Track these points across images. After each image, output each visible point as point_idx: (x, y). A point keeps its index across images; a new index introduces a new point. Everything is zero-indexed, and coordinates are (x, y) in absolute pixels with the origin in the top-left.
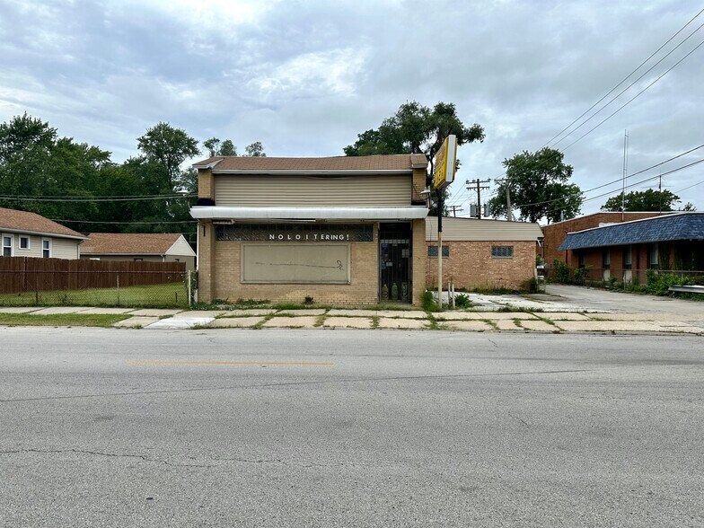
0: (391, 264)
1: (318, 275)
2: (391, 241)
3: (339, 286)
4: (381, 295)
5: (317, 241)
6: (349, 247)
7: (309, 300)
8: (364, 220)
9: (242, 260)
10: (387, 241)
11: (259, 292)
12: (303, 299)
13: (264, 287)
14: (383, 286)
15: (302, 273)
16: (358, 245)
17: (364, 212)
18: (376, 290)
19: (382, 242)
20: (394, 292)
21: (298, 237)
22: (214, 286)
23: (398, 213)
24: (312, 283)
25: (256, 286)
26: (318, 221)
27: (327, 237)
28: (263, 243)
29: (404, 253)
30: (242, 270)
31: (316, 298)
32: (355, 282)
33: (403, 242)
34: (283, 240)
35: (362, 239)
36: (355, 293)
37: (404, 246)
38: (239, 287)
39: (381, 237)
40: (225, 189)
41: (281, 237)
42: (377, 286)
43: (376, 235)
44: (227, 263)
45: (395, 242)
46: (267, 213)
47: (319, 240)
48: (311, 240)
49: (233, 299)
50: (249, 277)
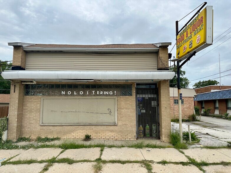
0: (144, 111)
1: (94, 119)
2: (144, 96)
3: (109, 127)
4: (138, 133)
5: (94, 95)
6: (116, 99)
7: (88, 138)
8: (127, 80)
9: (41, 110)
10: (141, 96)
11: (52, 132)
12: (83, 137)
13: (56, 128)
14: (139, 126)
15: (83, 118)
16: (123, 98)
17: (128, 75)
18: (135, 129)
19: (138, 96)
20: (147, 131)
21: (81, 93)
22: (20, 127)
23: (153, 75)
24: (90, 125)
25: (51, 128)
26: (95, 81)
27: (101, 93)
28: (57, 97)
29: (153, 103)
30: (41, 116)
31: (93, 136)
32: (120, 124)
33: (152, 96)
34: (71, 95)
35: (125, 94)
36: (120, 131)
37: (153, 99)
38: (39, 128)
39: (137, 93)
40: (32, 60)
41: (69, 93)
42: (136, 127)
43: (134, 91)
44: (31, 111)
45: (147, 96)
46: (58, 75)
47: (96, 95)
48: (90, 94)
49: (34, 137)
50: (46, 121)
